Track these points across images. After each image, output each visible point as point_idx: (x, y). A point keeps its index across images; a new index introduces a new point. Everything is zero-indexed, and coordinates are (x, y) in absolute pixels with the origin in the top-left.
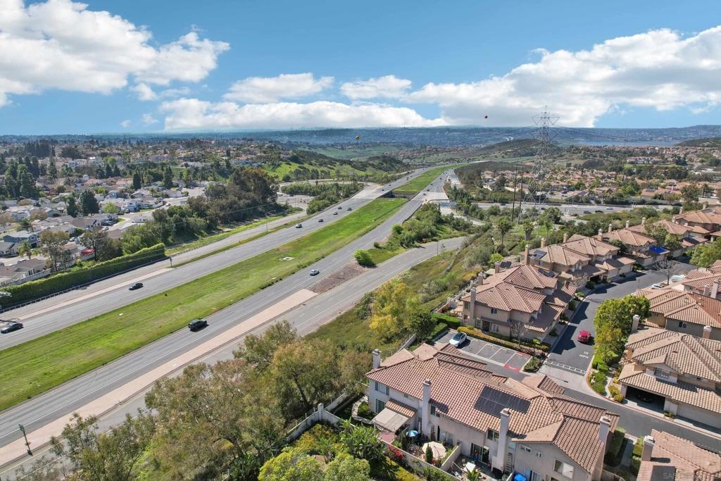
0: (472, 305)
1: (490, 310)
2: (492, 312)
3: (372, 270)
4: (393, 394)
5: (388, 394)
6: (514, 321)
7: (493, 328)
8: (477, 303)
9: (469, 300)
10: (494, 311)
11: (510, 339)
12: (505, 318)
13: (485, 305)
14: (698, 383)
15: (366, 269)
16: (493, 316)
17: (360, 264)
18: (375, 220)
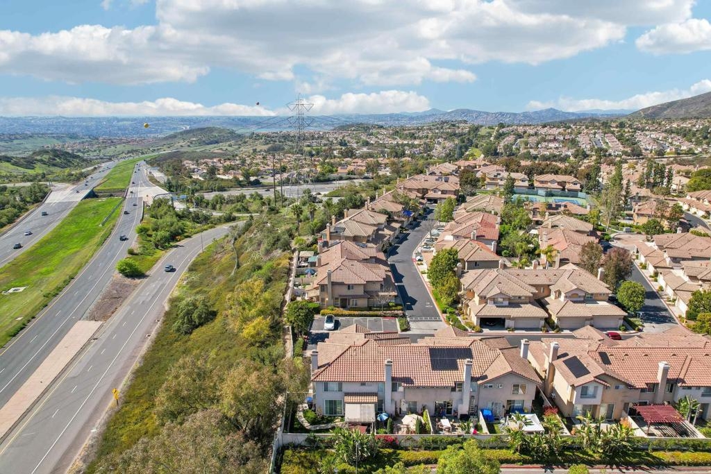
0: (330, 287)
2: (349, 289)
3: (145, 281)
4: (346, 388)
5: (340, 390)
6: (370, 292)
7: (352, 303)
8: (334, 284)
9: (326, 282)
10: (349, 287)
11: (370, 309)
12: (360, 291)
13: (342, 284)
15: (137, 281)
16: (351, 292)
17: (127, 276)
18: (103, 225)
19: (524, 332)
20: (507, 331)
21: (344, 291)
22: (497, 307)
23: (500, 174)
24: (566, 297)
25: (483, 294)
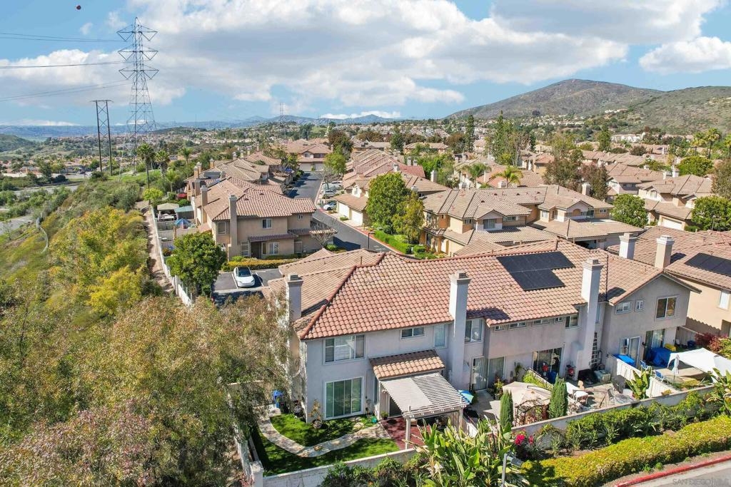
1: (260, 224)
4: (375, 347)
6: (296, 230)
8: (240, 219)
9: (228, 216)
10: (264, 222)
12: (282, 229)
13: (254, 218)
14: (514, 223)
16: (267, 231)
21: (256, 231)
24: (567, 215)
25: (469, 215)
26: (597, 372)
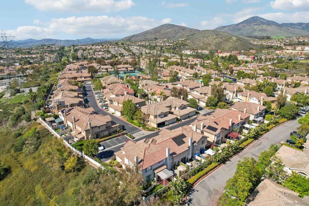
0: (91, 130)
1: (98, 128)
2: (99, 128)
4: (153, 167)
5: (151, 169)
6: (108, 127)
7: (101, 135)
8: (92, 128)
9: (89, 128)
11: (110, 135)
12: (104, 128)
13: (96, 127)
14: (166, 114)
16: (100, 130)
19: (171, 125)
20: (167, 127)
21: (97, 130)
22: (161, 118)
23: (101, 67)
24: (179, 108)
25: (155, 115)
26: (192, 158)
